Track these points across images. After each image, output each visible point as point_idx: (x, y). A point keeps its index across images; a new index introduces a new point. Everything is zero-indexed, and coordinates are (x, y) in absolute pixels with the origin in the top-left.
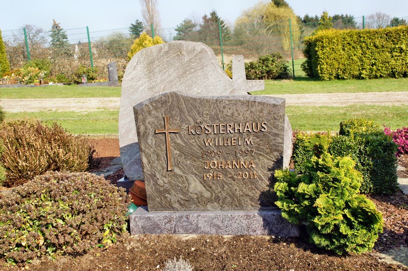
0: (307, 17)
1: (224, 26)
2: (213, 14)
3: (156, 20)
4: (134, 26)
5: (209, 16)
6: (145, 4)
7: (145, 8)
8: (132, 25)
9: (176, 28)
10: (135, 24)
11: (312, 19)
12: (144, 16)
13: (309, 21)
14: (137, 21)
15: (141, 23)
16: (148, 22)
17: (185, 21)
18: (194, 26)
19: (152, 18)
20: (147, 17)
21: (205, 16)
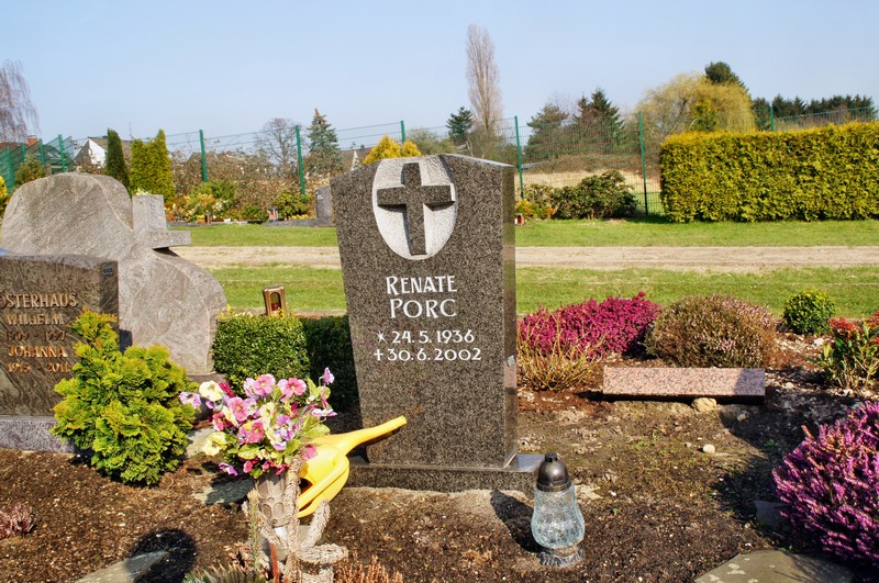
0: (778, 101)
1: (616, 118)
2: (598, 96)
3: (494, 106)
4: (456, 118)
5: (590, 100)
6: (475, 79)
7: (475, 87)
8: (453, 116)
9: (530, 121)
10: (457, 114)
11: (789, 104)
12: (474, 102)
13: (782, 108)
14: (462, 109)
15: (469, 113)
16: (478, 110)
17: (546, 110)
18: (563, 117)
19: (487, 103)
20: (478, 102)
21: (584, 100)
